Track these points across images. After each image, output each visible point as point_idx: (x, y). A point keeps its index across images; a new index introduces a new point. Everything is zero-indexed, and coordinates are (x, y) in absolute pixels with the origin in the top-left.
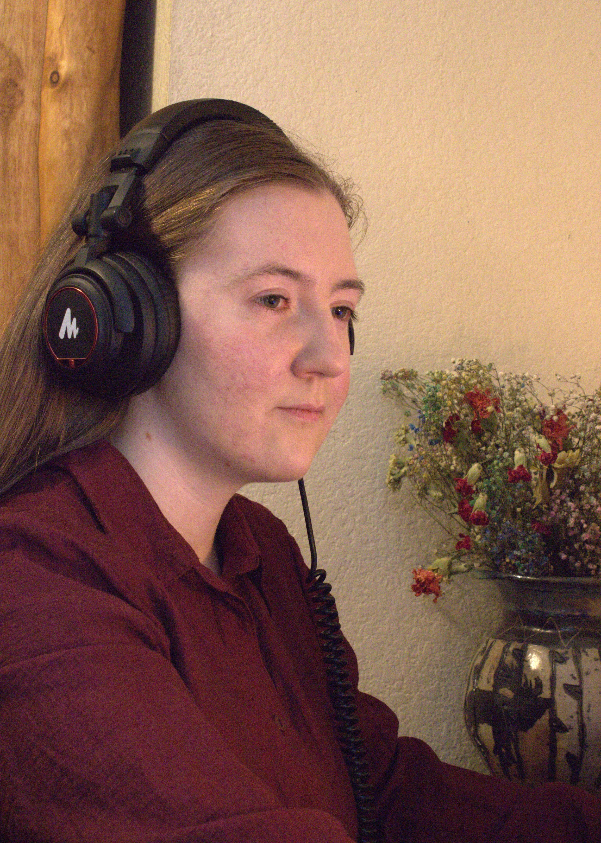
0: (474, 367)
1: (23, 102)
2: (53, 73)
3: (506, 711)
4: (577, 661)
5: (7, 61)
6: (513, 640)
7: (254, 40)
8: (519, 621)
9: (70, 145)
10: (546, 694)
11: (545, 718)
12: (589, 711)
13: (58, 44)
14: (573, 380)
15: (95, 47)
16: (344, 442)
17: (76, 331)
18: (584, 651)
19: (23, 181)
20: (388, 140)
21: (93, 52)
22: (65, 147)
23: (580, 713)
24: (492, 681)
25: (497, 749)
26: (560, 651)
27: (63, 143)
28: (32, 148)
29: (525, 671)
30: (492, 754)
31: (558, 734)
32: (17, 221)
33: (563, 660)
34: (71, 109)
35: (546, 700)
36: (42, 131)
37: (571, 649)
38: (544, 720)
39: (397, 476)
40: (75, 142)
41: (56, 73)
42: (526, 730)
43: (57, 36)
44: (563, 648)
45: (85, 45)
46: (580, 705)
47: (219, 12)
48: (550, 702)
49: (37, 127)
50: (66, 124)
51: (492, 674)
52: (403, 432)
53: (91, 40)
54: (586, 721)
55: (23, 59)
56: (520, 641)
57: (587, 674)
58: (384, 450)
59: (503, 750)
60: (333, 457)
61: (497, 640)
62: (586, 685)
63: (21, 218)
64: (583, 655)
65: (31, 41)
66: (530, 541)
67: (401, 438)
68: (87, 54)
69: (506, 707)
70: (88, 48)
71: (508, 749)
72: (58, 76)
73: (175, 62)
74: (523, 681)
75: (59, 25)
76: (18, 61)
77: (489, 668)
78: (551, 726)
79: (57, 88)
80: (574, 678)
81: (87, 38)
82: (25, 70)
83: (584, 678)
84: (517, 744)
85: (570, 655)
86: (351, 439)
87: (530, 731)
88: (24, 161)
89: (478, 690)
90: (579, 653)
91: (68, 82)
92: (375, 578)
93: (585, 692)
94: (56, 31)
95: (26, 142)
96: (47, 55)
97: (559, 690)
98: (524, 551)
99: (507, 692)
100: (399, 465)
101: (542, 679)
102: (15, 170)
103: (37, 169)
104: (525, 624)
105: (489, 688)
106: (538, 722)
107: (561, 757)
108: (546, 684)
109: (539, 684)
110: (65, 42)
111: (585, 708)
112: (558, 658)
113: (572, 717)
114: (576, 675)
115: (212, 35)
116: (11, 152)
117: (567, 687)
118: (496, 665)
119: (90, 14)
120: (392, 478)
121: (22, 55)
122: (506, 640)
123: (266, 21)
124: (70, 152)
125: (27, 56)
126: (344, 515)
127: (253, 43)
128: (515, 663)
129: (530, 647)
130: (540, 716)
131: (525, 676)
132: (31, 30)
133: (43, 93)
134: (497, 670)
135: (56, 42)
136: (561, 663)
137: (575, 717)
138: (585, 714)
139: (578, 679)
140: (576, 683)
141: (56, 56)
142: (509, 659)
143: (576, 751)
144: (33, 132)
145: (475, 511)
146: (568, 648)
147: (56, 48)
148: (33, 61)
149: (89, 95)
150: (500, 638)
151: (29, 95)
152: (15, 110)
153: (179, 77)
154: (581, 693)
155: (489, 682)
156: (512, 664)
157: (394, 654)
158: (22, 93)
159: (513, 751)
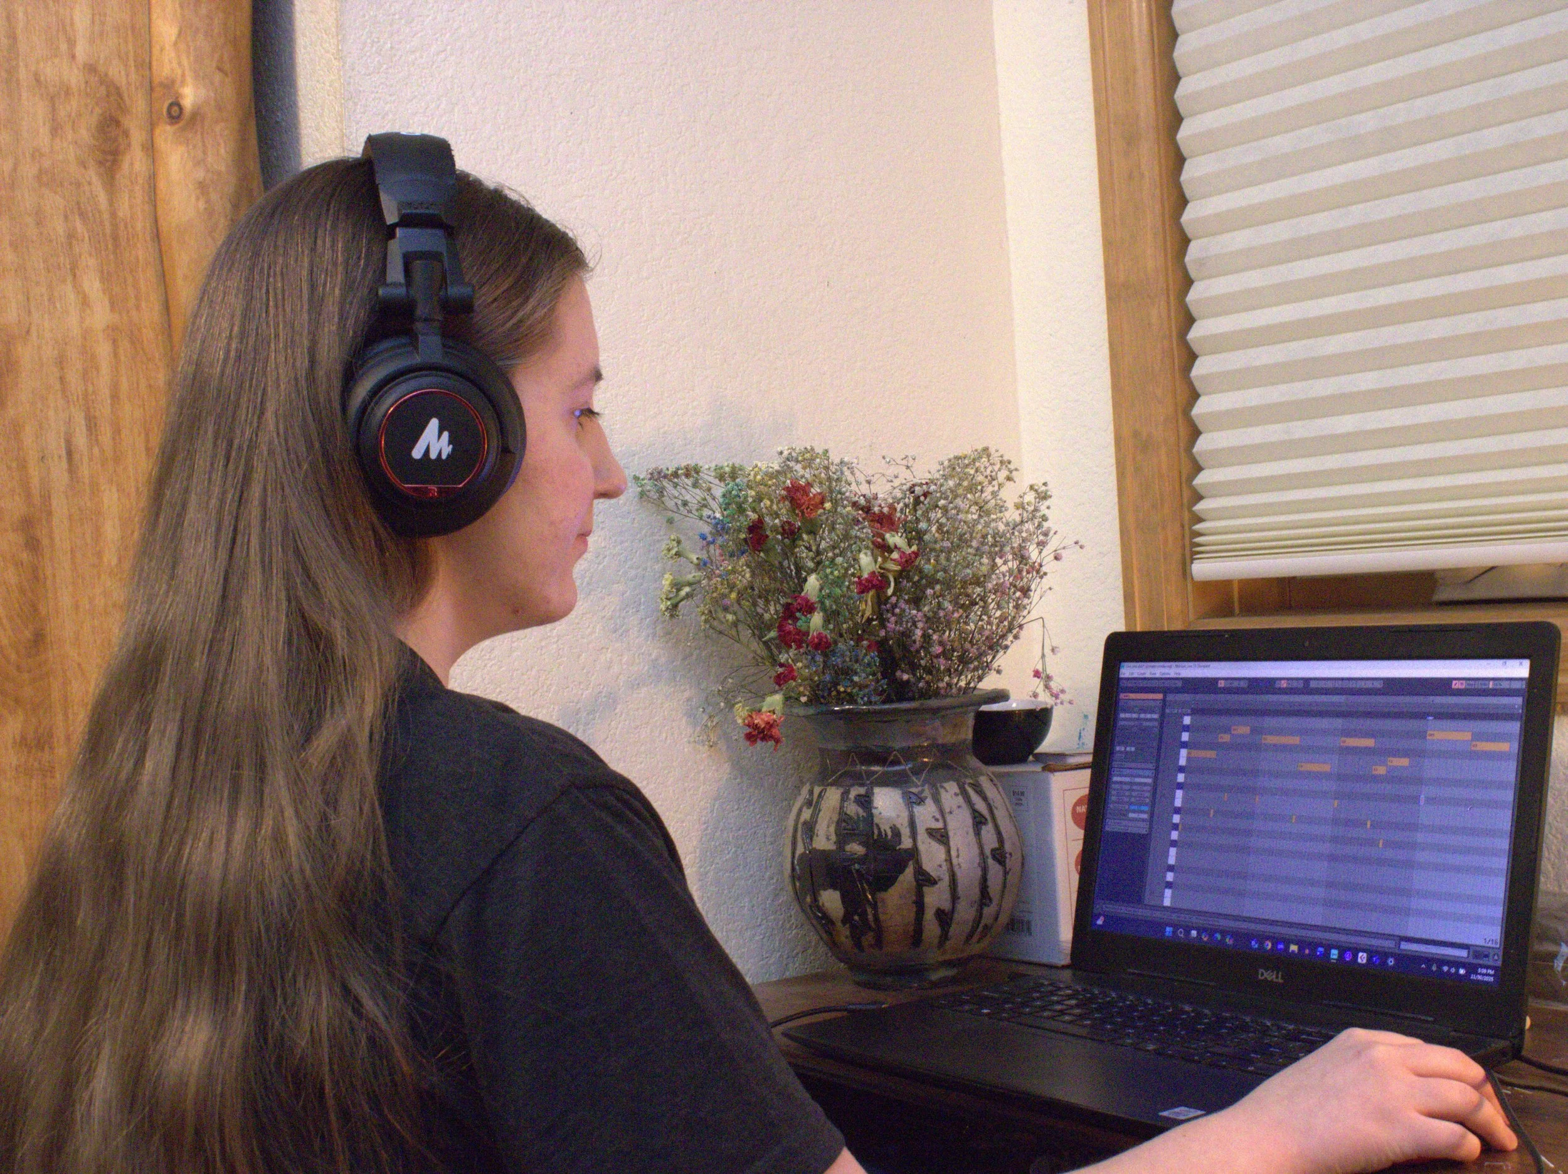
0: (808, 456)
1: (129, 145)
2: (171, 105)
3: (857, 871)
4: (937, 800)
5: (103, 91)
6: (852, 785)
7: (445, 50)
8: (853, 760)
9: (208, 201)
10: (906, 843)
11: (909, 871)
12: (958, 856)
13: (175, 65)
14: (904, 462)
15: (227, 67)
16: (599, 564)
17: (447, 450)
18: (942, 787)
19: (141, 254)
20: (614, 174)
21: (226, 74)
22: (202, 205)
23: (949, 860)
24: (833, 838)
25: (847, 919)
26: (914, 790)
27: (198, 199)
28: (146, 207)
29: (876, 820)
30: (839, 924)
31: (925, 889)
32: (138, 308)
33: (921, 801)
34: (205, 153)
35: (906, 850)
36: (162, 185)
37: (926, 786)
38: (908, 875)
39: (674, 601)
40: (214, 196)
41: (177, 104)
42: (886, 890)
43: (173, 55)
44: (917, 786)
45: (214, 65)
46: (949, 852)
47: (397, 16)
48: (913, 854)
49: (152, 179)
50: (200, 174)
51: (832, 829)
52: (675, 544)
53: (221, 60)
54: (956, 869)
55: (124, 88)
56: (862, 785)
57: (951, 813)
58: (645, 569)
59: (856, 918)
60: (588, 584)
61: (828, 788)
62: (950, 827)
63: (143, 304)
64: (942, 791)
65: (131, 63)
66: (869, 664)
67: (673, 552)
68: (218, 77)
69: (857, 866)
70: (220, 69)
71: (863, 915)
72: (181, 109)
73: (349, 84)
74: (876, 832)
75: (173, 38)
76: (117, 88)
77: (826, 822)
78: (917, 881)
79: (181, 124)
80: (937, 820)
81: (217, 56)
82: (128, 102)
83: (949, 818)
84: (875, 906)
85: (927, 792)
86: (606, 560)
87: (891, 891)
88: (139, 226)
89: (814, 851)
90: (937, 789)
91: (197, 116)
92: (652, 731)
93: (951, 834)
94: (168, 47)
95: (139, 201)
96: (156, 81)
97: (922, 836)
98: (864, 675)
99: (856, 848)
100: (677, 586)
101: (899, 826)
102: (128, 239)
103: (157, 235)
104: (862, 764)
105: (829, 846)
106: (901, 878)
107: (929, 915)
108: (905, 832)
109: (897, 833)
110: (185, 62)
111: (953, 853)
112: (914, 799)
113: (940, 866)
114: (938, 816)
115: (392, 48)
116: (120, 214)
117: (931, 833)
118: (835, 818)
119: (216, 21)
120: (669, 603)
121: (121, 81)
122: (841, 786)
123: (455, 26)
124: (210, 213)
125: (129, 84)
126: (609, 655)
127: (442, 56)
128: (861, 811)
129: (877, 790)
130: (902, 871)
131: (878, 826)
132: (131, 47)
133: (157, 131)
134: (838, 823)
135: (170, 62)
136: (919, 804)
137: (945, 867)
138: (955, 861)
139: (941, 821)
140: (940, 825)
141: (173, 82)
142: (852, 809)
143: (946, 906)
144: (146, 186)
145: (813, 633)
146: (923, 785)
147: (172, 70)
148: (137, 89)
149: (226, 132)
150: (832, 785)
151: (137, 137)
152: (120, 157)
153: (356, 104)
154: (948, 838)
155: (828, 839)
156: (858, 815)
157: (683, 822)
158: (126, 134)
159: (870, 917)
